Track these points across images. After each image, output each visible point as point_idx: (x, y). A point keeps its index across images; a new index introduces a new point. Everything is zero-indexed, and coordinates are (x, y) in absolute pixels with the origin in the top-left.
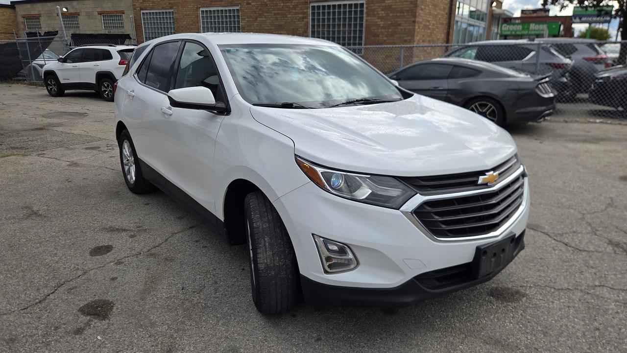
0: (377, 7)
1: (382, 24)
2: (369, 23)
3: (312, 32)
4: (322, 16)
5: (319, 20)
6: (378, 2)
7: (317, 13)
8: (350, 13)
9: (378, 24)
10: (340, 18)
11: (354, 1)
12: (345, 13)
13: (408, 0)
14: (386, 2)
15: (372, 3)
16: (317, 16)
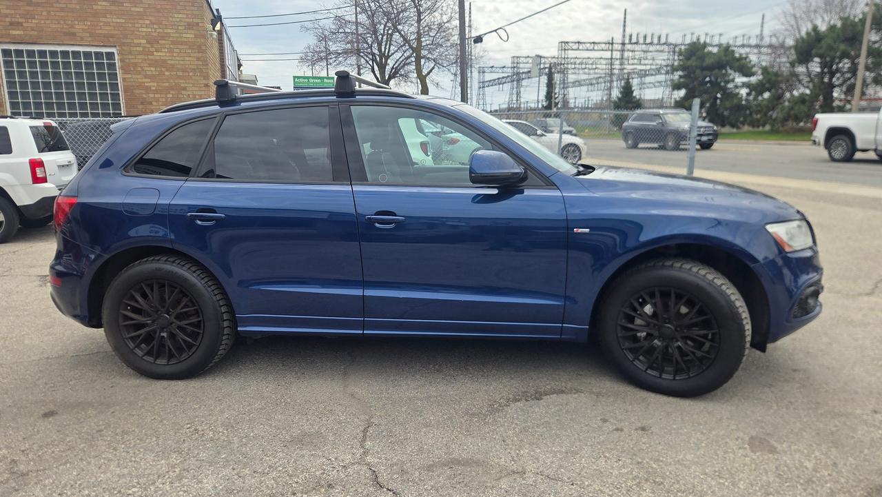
0: (140, 61)
1: (153, 85)
2: (129, 84)
3: (10, 93)
4: (30, 67)
5: (22, 74)
6: (140, 53)
7: (17, 61)
8: (89, 65)
9: (147, 86)
10: (68, 72)
11: (94, 47)
12: (78, 65)
13: (192, 55)
14: (155, 53)
15: (130, 53)
16: (18, 67)
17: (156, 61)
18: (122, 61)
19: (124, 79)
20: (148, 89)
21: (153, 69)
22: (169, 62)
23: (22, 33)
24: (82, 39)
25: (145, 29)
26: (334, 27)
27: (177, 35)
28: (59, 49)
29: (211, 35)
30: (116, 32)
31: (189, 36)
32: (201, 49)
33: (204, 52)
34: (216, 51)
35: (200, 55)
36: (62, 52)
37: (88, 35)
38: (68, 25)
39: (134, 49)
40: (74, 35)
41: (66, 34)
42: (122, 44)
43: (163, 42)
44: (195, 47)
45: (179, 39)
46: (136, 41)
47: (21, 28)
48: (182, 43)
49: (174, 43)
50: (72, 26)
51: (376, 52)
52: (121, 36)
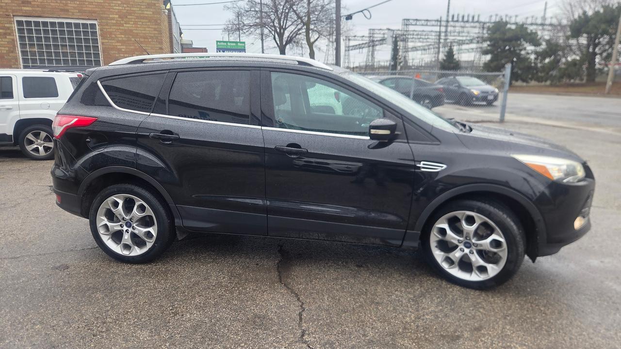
0: (114, 30)
1: (123, 48)
2: (107, 46)
3: (22, 52)
4: (36, 34)
5: (31, 39)
6: (114, 25)
7: (27, 29)
8: (78, 33)
9: (119, 49)
10: (64, 38)
11: (82, 20)
12: (70, 32)
13: (150, 26)
14: (125, 25)
15: (107, 25)
16: (28, 33)
17: (125, 30)
18: (101, 30)
19: (103, 43)
20: (119, 50)
21: (123, 36)
22: (134, 31)
23: (31, 9)
24: (73, 13)
25: (117, 8)
26: (248, 7)
27: (140, 12)
28: (57, 21)
29: (164, 12)
30: (97, 9)
31: (149, 13)
32: (157, 22)
33: (159, 24)
34: (166, 23)
35: (156, 27)
36: (59, 23)
37: (77, 11)
38: (63, 4)
39: (110, 22)
40: (67, 11)
41: (62, 10)
42: (102, 18)
43: (130, 17)
44: (153, 21)
45: (142, 15)
46: (111, 16)
47: (29, 5)
48: (144, 18)
49: (137, 17)
50: (66, 5)
51: (277, 25)
52: (101, 12)
